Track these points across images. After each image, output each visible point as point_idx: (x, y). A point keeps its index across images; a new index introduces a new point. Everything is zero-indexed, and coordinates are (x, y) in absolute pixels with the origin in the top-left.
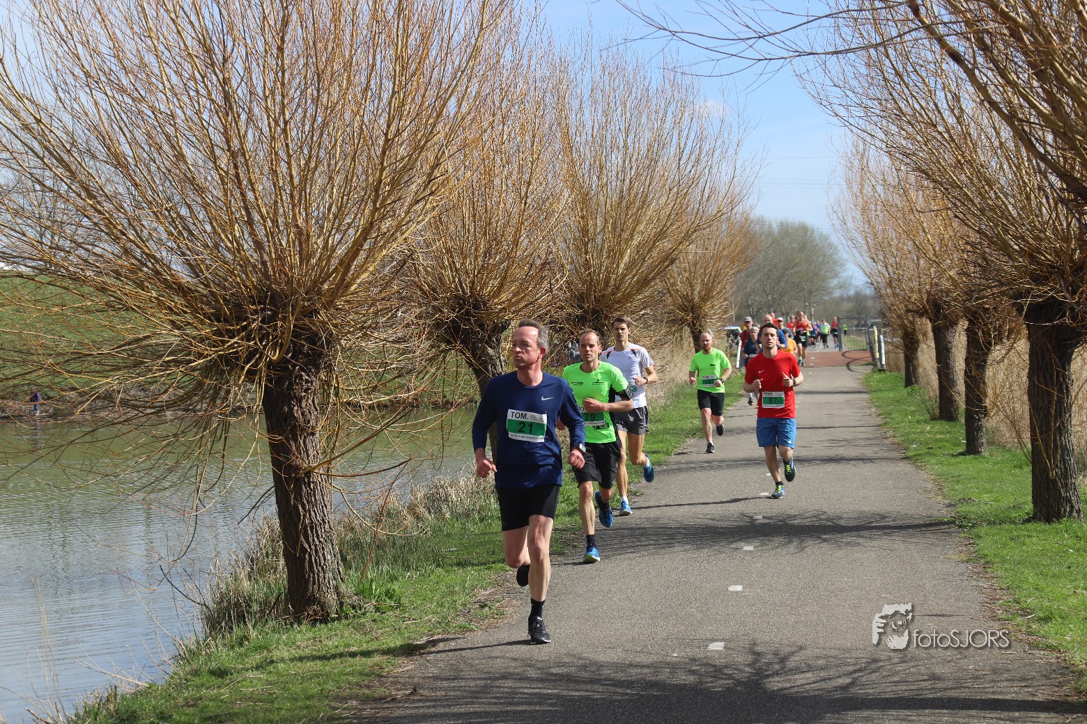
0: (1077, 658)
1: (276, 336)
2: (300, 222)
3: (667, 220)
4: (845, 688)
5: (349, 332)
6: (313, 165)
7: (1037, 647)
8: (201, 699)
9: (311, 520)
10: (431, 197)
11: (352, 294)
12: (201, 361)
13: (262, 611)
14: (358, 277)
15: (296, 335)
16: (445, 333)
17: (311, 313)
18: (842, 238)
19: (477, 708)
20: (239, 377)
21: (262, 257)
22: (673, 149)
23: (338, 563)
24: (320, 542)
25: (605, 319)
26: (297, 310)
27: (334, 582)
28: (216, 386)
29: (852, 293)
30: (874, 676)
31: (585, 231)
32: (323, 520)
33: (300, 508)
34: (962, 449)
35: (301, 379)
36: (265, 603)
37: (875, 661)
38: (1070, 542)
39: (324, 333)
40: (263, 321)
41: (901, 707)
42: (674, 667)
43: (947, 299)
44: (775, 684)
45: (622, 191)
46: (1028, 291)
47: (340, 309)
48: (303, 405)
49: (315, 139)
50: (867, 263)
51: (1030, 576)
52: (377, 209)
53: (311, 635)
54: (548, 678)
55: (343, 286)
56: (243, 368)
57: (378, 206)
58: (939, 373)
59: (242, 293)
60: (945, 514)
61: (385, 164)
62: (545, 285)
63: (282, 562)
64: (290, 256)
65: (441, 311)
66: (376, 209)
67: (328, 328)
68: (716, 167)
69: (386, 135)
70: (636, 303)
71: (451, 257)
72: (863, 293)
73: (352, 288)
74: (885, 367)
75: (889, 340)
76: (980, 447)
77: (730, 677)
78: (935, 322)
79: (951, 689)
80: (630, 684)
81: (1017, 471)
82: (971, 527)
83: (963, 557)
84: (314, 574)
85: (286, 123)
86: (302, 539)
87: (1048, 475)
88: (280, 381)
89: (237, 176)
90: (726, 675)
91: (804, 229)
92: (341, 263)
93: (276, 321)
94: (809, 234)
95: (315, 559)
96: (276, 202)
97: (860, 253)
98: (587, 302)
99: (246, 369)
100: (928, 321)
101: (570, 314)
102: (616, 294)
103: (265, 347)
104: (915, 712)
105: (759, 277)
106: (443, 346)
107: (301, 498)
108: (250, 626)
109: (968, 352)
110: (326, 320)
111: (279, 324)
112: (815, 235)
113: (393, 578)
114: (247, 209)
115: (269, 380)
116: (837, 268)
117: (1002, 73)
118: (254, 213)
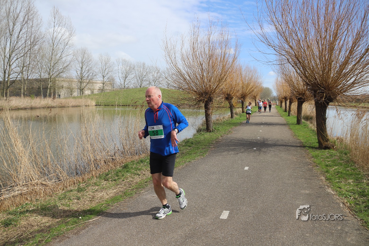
0: (303, 141)
2: (210, 84)
4: (275, 143)
5: (215, 97)
6: (212, 77)
7: (297, 139)
8: (197, 140)
10: (226, 82)
11: (216, 93)
12: (197, 100)
15: (209, 97)
16: (226, 98)
17: (211, 95)
19: (230, 143)
20: (202, 102)
21: (205, 88)
23: (212, 125)
24: (210, 123)
26: (209, 95)
27: (212, 127)
32: (211, 120)
33: (208, 119)
35: (209, 103)
36: (204, 130)
37: (278, 140)
39: (212, 97)
40: (205, 96)
41: (282, 146)
42: (254, 140)
43: (287, 97)
44: (266, 142)
46: (298, 96)
47: (214, 95)
48: (209, 106)
51: (296, 131)
53: (209, 134)
54: (239, 140)
55: (214, 92)
57: (219, 82)
58: (285, 106)
59: (202, 92)
60: (286, 123)
61: (220, 77)
63: (206, 125)
64: (208, 88)
65: (225, 96)
69: (221, 74)
72: (275, 96)
75: (279, 102)
76: (290, 115)
77: (260, 141)
79: (287, 144)
80: (248, 142)
82: (289, 125)
83: (288, 128)
84: (209, 127)
86: (208, 122)
88: (206, 103)
89: (203, 78)
92: (214, 89)
95: (210, 125)
96: (207, 81)
100: (284, 100)
103: (205, 99)
106: (225, 100)
107: (208, 117)
108: (202, 132)
111: (207, 96)
113: (219, 128)
114: (204, 82)
117: (299, 68)
118: (204, 83)
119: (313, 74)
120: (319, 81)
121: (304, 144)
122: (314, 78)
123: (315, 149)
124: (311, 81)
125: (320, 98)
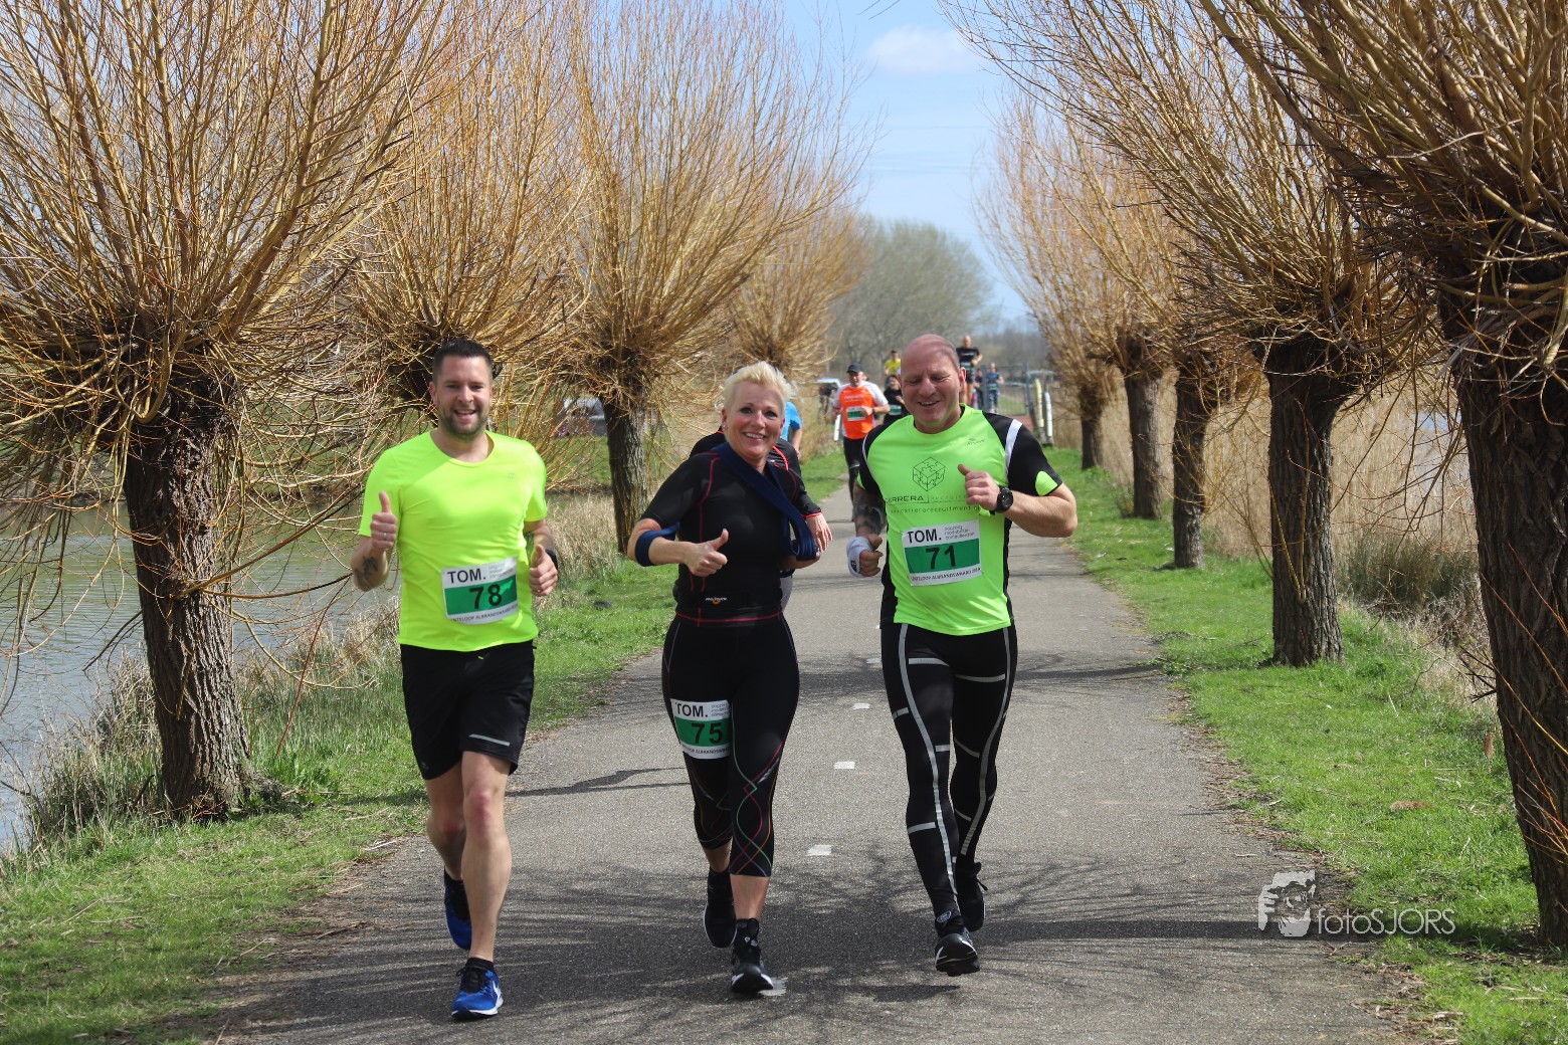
0: (1345, 861)
1: (146, 382)
2: (183, 204)
3: (736, 217)
4: (1010, 908)
5: (259, 377)
6: (201, 119)
7: (1286, 848)
8: (30, 936)
9: (199, 663)
10: (386, 173)
11: (265, 318)
12: (28, 418)
13: (122, 802)
14: (273, 292)
15: (177, 380)
16: (402, 382)
17: (200, 346)
18: (993, 248)
20: (87, 445)
21: (122, 259)
22: (745, 108)
23: (241, 729)
24: (213, 697)
25: (644, 364)
26: (179, 343)
27: (236, 759)
28: (49, 456)
29: (1001, 330)
30: (1053, 892)
31: (612, 231)
32: (218, 664)
33: (183, 647)
34: (1169, 559)
35: (185, 448)
36: (129, 791)
37: (1053, 867)
38: (1325, 695)
39: (221, 377)
40: (124, 358)
41: (1095, 935)
43: (1149, 338)
44: (908, 903)
45: (668, 172)
46: (1272, 325)
47: (246, 342)
48: (188, 488)
49: (205, 78)
50: (1027, 284)
51: (1272, 743)
52: (304, 188)
53: (200, 839)
55: (249, 306)
56: (94, 430)
57: (304, 184)
58: (1134, 449)
59: (91, 315)
60: (1150, 656)
61: (316, 120)
62: (555, 312)
63: (153, 729)
64: (167, 258)
65: (397, 348)
66: (301, 189)
67: (226, 371)
68: (809, 137)
69: (317, 74)
70: (689, 341)
71: (412, 266)
72: (1017, 331)
73: (265, 309)
74: (1052, 440)
75: (1059, 400)
76: (1194, 556)
77: (841, 893)
78: (1129, 372)
79: (1166, 907)
81: (1248, 592)
82: (1185, 674)
83: (1175, 717)
84: (204, 747)
85: (159, 52)
86: (186, 692)
87: (1296, 595)
88: (151, 451)
89: (83, 132)
90: (835, 891)
91: (931, 233)
92: (247, 270)
93: (144, 358)
94: (939, 239)
95: (206, 724)
96: (143, 175)
97: (1019, 270)
98: (617, 338)
99: (98, 432)
100: (1117, 371)
101: (590, 356)
102: (659, 327)
103: (128, 398)
104: (1115, 942)
105: (865, 305)
107: (185, 631)
108: (103, 824)
109: (1179, 415)
110: (223, 357)
111: (150, 362)
112: (948, 242)
113: (325, 753)
114: (97, 184)
115: (134, 448)
116: (980, 293)
118: (109, 190)
119: (1422, 50)
120: (1503, 131)
121: (1364, 892)
122: (1433, 102)
123: (1502, 955)
124: (1399, 135)
125: (1515, 337)
